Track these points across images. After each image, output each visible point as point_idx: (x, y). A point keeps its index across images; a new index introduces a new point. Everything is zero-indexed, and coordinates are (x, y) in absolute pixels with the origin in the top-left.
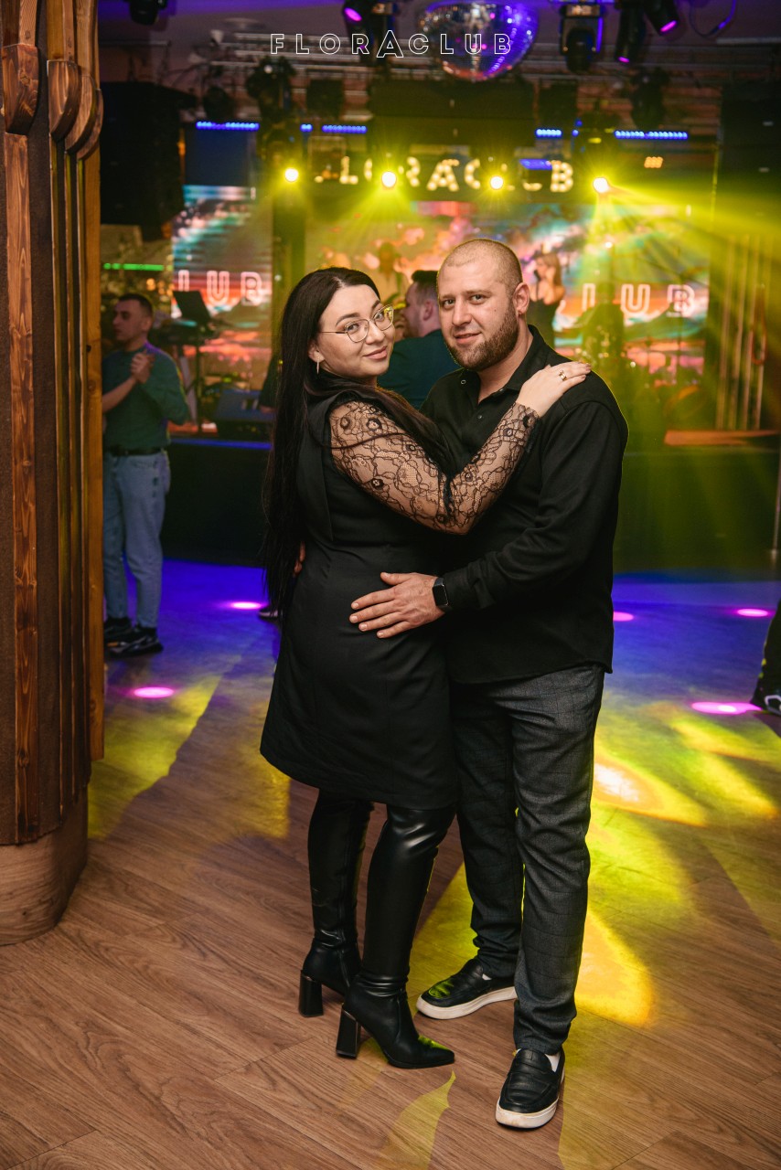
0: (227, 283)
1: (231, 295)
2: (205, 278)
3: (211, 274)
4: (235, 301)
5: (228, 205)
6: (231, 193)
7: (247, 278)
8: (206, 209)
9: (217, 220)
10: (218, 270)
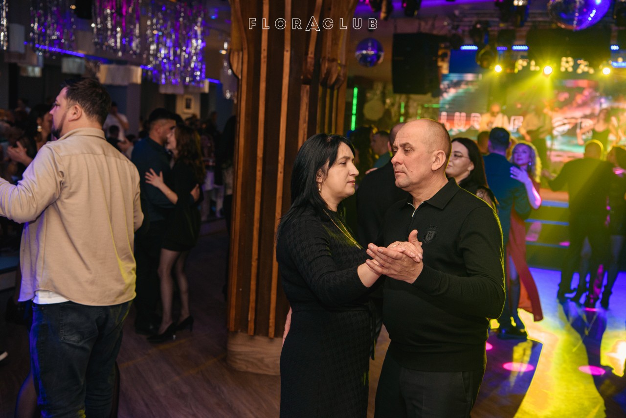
0: (465, 118)
1: (466, 124)
2: (454, 116)
3: (457, 114)
4: (467, 127)
5: (467, 83)
6: (469, 77)
7: (474, 117)
8: (456, 85)
9: (462, 90)
10: (460, 112)
